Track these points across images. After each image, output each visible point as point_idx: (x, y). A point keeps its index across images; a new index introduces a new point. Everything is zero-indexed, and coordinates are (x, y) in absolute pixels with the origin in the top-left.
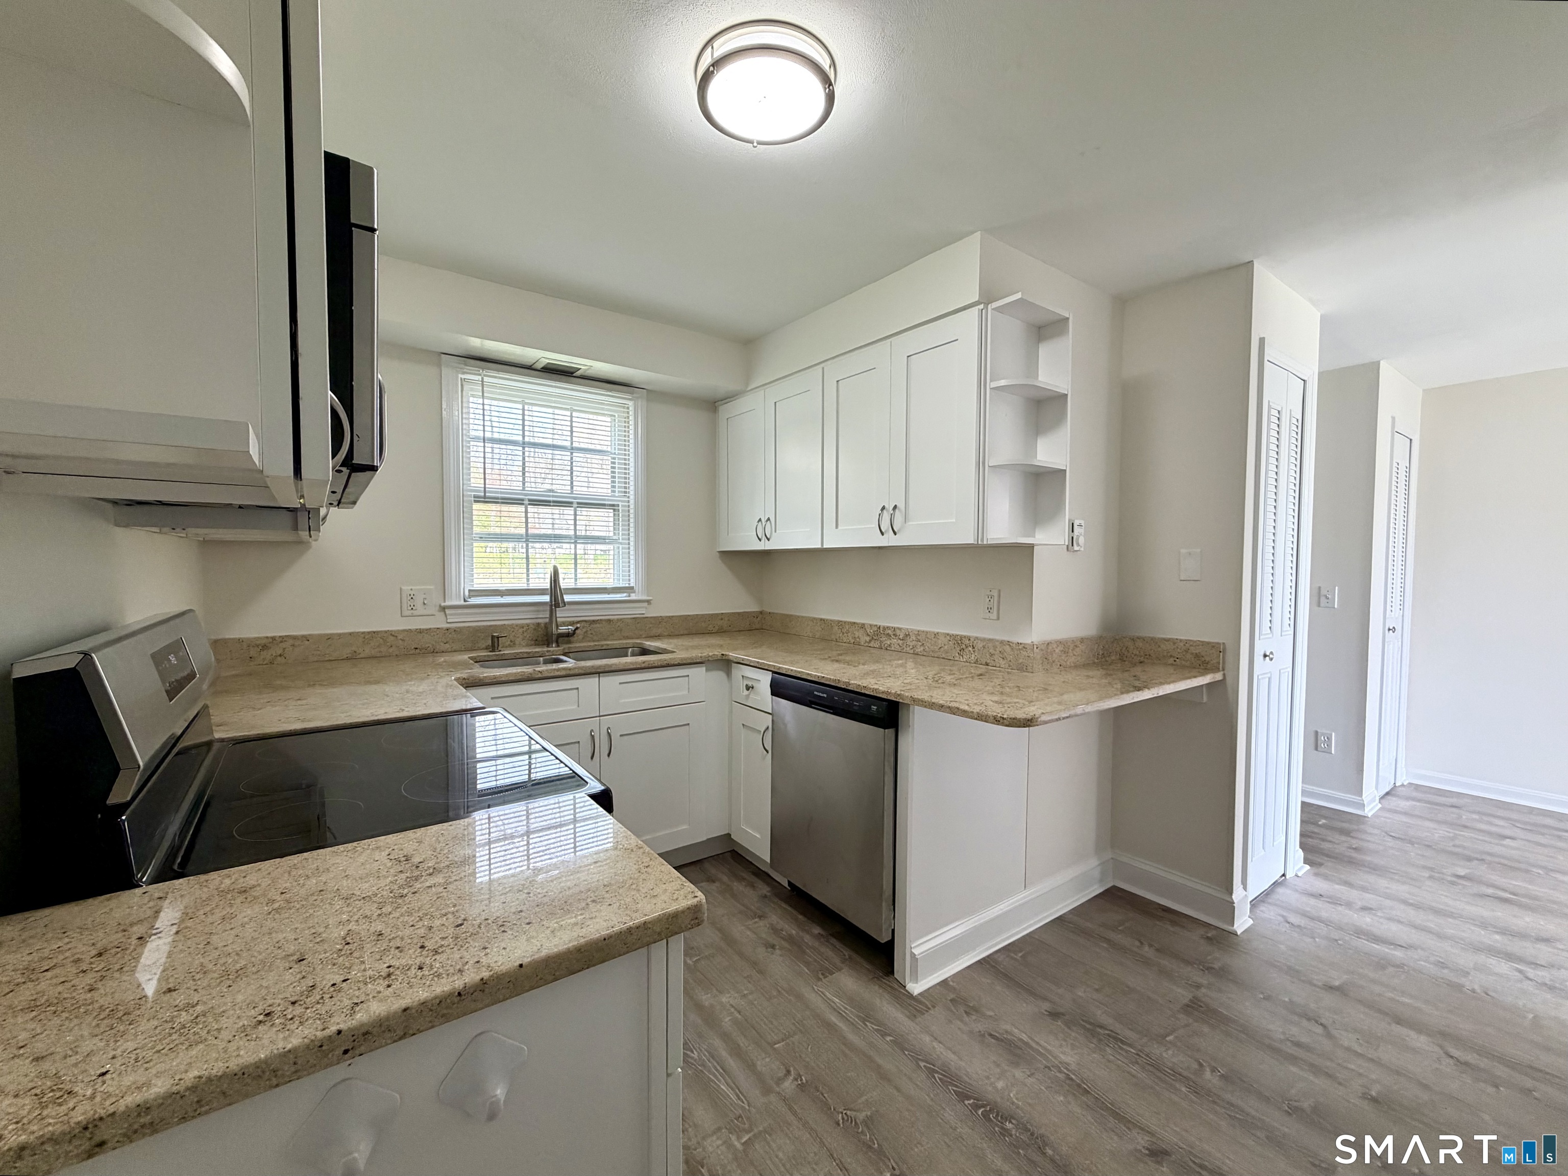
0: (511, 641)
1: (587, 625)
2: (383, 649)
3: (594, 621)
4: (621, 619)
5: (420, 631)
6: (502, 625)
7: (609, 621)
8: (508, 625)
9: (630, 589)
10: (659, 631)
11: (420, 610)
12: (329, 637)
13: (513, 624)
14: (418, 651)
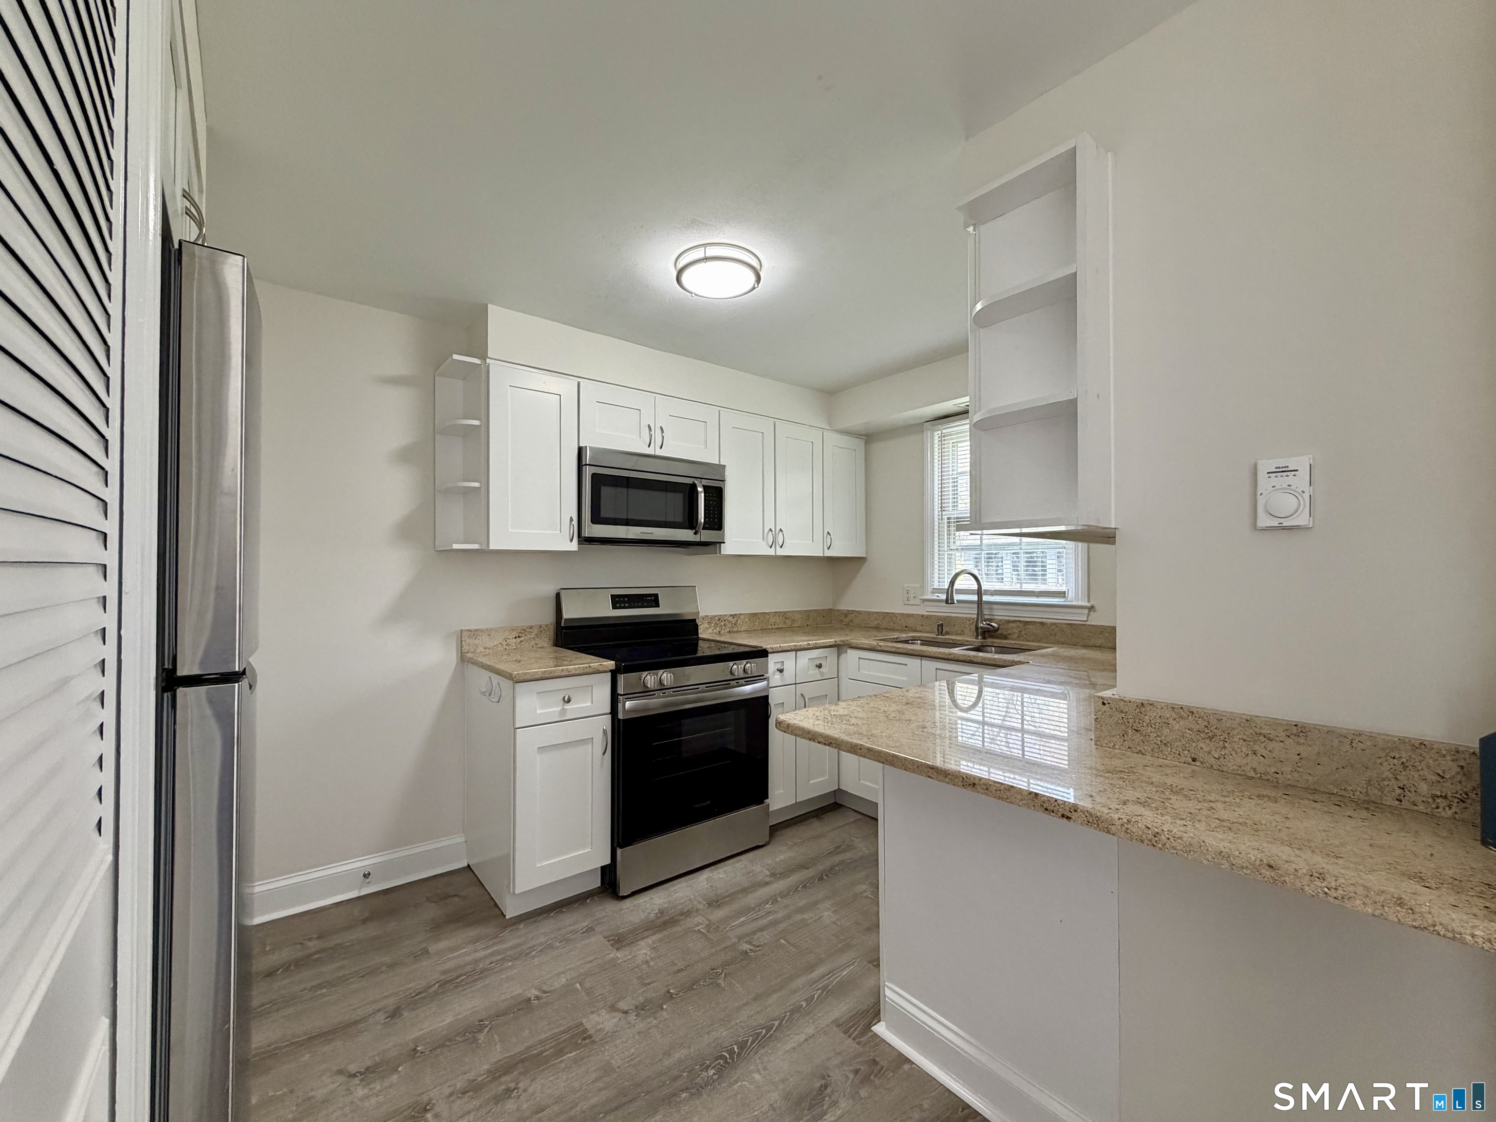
0: (962, 631)
1: (1021, 625)
2: (891, 624)
3: (1028, 622)
4: (1055, 624)
5: (908, 615)
6: (955, 617)
7: (1042, 624)
8: (960, 617)
9: (1062, 594)
10: (1099, 642)
11: (912, 599)
12: (869, 613)
13: (962, 617)
14: (907, 629)
